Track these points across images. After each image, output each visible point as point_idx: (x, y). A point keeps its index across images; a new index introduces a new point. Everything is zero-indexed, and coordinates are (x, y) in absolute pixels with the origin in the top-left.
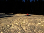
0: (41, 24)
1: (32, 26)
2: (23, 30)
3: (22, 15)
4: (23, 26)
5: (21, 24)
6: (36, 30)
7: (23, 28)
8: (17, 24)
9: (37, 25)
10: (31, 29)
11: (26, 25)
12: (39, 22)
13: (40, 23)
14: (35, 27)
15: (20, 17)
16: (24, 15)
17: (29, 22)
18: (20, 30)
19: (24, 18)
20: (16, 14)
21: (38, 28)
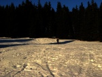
0: (94, 62)
1: (73, 67)
2: (53, 75)
4: (53, 67)
5: (49, 62)
6: (84, 75)
7: (53, 71)
8: (39, 61)
9: (86, 64)
10: (71, 74)
11: (61, 66)
12: (91, 57)
13: (92, 61)
14: (80, 70)
17: (68, 57)
20: (37, 39)
21: (88, 71)
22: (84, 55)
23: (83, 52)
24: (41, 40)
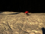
0: (28, 22)
1: (19, 24)
2: (10, 28)
3: (10, 13)
4: (10, 24)
5: (9, 22)
6: (24, 27)
7: (11, 26)
10: (19, 27)
13: (27, 21)
14: (22, 25)
15: (8, 15)
16: (12, 13)
17: (17, 20)
18: (7, 28)
19: (12, 16)
20: (4, 12)
21: (25, 26)
22: (24, 19)
23: (24, 17)
24: (6, 13)
